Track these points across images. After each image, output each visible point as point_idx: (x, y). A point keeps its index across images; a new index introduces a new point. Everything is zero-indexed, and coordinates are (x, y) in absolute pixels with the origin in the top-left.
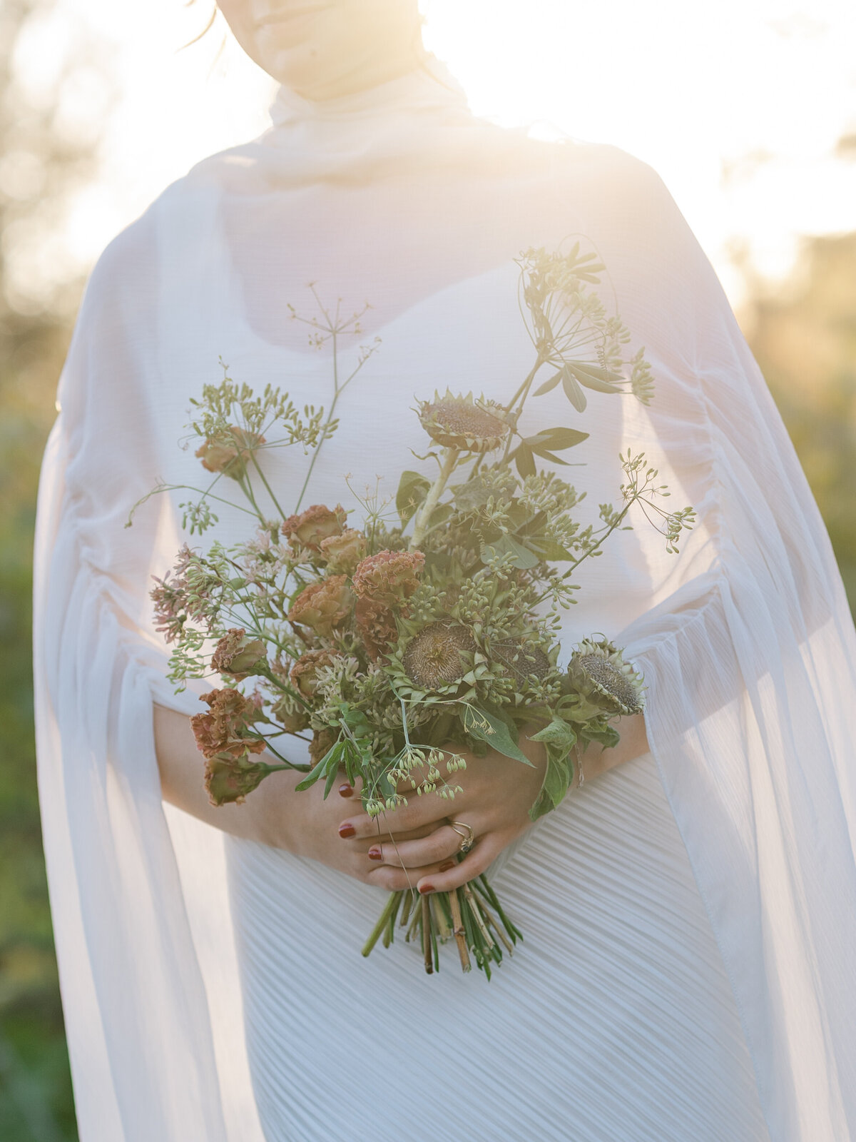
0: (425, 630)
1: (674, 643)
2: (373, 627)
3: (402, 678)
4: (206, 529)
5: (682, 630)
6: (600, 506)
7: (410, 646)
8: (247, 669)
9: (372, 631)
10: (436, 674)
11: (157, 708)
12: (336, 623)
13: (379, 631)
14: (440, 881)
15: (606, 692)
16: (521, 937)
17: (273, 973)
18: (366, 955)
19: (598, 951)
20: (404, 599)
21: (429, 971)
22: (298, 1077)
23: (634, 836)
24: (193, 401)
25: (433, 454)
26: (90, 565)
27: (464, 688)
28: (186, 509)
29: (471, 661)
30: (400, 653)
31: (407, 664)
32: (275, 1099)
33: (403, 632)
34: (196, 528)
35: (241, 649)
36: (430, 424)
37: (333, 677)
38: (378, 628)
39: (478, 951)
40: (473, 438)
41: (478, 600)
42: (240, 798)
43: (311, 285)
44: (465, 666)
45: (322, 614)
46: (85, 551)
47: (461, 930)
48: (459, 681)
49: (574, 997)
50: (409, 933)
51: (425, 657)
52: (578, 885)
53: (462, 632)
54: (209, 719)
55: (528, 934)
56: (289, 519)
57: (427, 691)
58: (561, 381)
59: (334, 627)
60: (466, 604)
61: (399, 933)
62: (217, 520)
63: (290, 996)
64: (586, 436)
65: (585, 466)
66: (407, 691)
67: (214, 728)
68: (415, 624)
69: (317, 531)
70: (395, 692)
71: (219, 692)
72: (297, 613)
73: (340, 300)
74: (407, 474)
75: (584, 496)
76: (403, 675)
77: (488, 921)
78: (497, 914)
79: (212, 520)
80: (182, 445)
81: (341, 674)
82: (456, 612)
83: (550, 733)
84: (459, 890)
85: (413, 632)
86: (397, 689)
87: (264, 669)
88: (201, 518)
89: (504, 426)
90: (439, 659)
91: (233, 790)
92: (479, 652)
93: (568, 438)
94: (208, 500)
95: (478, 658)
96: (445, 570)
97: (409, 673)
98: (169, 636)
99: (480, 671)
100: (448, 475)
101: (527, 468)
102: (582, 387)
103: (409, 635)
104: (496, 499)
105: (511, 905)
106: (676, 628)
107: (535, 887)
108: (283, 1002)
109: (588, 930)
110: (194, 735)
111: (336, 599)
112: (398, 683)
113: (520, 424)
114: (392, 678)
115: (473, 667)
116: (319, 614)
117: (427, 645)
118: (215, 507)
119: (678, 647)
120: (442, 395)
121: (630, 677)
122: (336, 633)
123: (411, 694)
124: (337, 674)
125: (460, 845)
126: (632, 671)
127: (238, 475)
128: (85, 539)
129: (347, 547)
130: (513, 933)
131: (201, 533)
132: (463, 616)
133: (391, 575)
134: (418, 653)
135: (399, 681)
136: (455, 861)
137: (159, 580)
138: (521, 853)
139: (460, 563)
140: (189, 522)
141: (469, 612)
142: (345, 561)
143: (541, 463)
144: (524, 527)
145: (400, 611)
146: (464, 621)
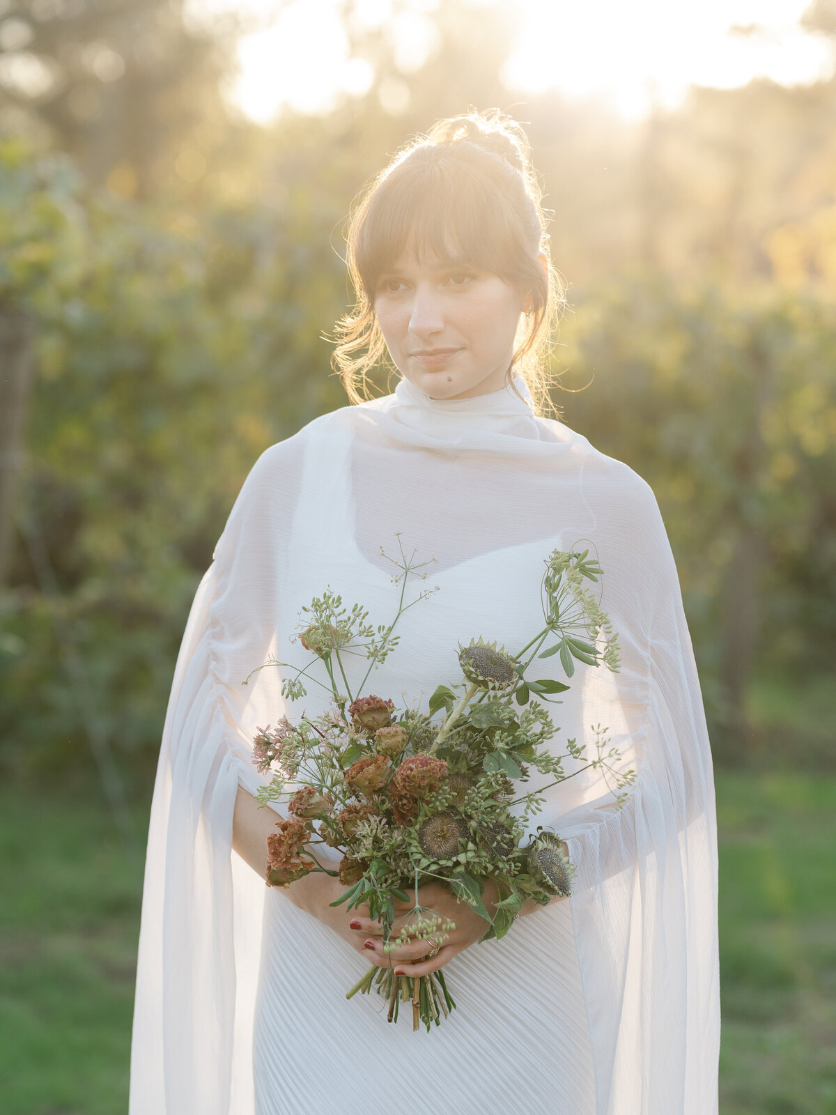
0: (437, 814)
1: (598, 832)
2: (401, 800)
3: (416, 847)
4: (297, 699)
5: (604, 823)
6: (568, 740)
7: (425, 824)
8: (312, 816)
9: (400, 803)
10: (439, 847)
11: (240, 789)
12: (376, 789)
13: (405, 804)
14: (410, 971)
15: (550, 882)
16: (455, 1006)
17: (282, 984)
18: (348, 998)
19: (505, 1025)
20: (428, 794)
21: (390, 1021)
22: (287, 1062)
23: (545, 954)
24: (304, 609)
25: (464, 685)
26: (214, 675)
27: (457, 864)
28: (287, 682)
29: (465, 845)
30: (417, 827)
31: (421, 835)
32: (267, 1067)
33: (422, 813)
34: (290, 696)
35: (312, 804)
36: (466, 668)
37: (369, 831)
38: (405, 801)
39: (426, 1018)
40: (493, 682)
41: (477, 802)
42: (287, 885)
43: (398, 535)
44: (460, 848)
45: (369, 783)
46: (213, 664)
47: (417, 1004)
48: (454, 859)
49: (480, 1050)
50: (379, 989)
51: (434, 833)
52: (497, 976)
53: (463, 823)
54: (280, 842)
55: (459, 1002)
56: (355, 703)
57: (432, 860)
58: (559, 652)
59: (375, 792)
60: (468, 805)
61: (374, 986)
62: (306, 694)
63: (291, 1003)
64: (569, 688)
65: (560, 705)
66: (418, 856)
67: (283, 849)
68: (432, 810)
69: (373, 718)
70: (410, 854)
71: (290, 824)
72: (352, 778)
73: (416, 550)
74: (441, 687)
75: (558, 729)
76: (417, 844)
77: (435, 992)
78: (442, 990)
79: (303, 694)
80: (292, 640)
81: (374, 831)
82: (461, 809)
83: (509, 904)
84: (422, 979)
85: (429, 814)
86: (412, 853)
87: (323, 817)
88: (295, 690)
89: (514, 672)
90: (444, 837)
91: (284, 879)
92: (472, 842)
93: (554, 687)
94: (302, 678)
95: (471, 846)
96: (455, 760)
97: (421, 842)
98: (260, 767)
99: (470, 854)
100: (470, 698)
101: (523, 699)
102: (572, 656)
103: (426, 816)
104: (502, 733)
105: (453, 982)
106: (601, 821)
107: (470, 973)
108: (286, 1006)
109: (499, 1007)
110: (268, 849)
111: (380, 775)
112: (413, 849)
113: (525, 675)
114: (410, 844)
115: (466, 851)
116: (367, 783)
117: (437, 824)
118: (307, 683)
119: (600, 835)
120: (476, 641)
121: (567, 866)
122: (376, 797)
123: (420, 860)
124: (372, 830)
125: (430, 952)
126: (568, 862)
127: (326, 657)
128: (214, 656)
129: (394, 740)
130: (450, 1003)
131: (293, 700)
132: (466, 813)
133: (423, 778)
134: (430, 829)
135: (415, 848)
136: (422, 960)
137: (261, 731)
138: (469, 952)
139: (466, 759)
140: (286, 692)
141: (470, 810)
142: (391, 748)
143: (533, 696)
144: (515, 747)
145: (423, 800)
146: (465, 816)
